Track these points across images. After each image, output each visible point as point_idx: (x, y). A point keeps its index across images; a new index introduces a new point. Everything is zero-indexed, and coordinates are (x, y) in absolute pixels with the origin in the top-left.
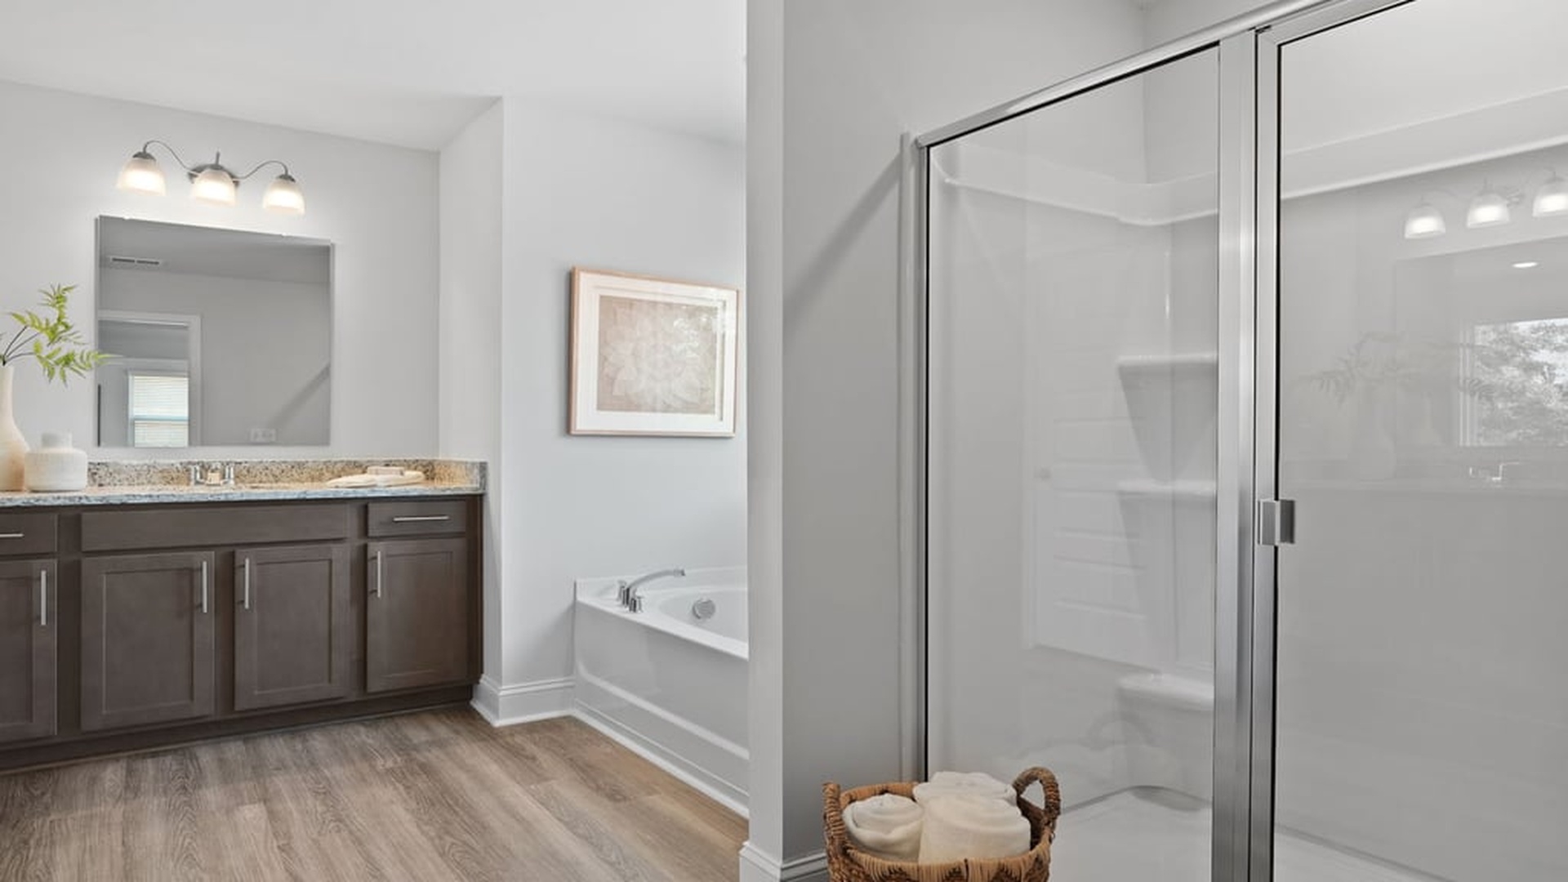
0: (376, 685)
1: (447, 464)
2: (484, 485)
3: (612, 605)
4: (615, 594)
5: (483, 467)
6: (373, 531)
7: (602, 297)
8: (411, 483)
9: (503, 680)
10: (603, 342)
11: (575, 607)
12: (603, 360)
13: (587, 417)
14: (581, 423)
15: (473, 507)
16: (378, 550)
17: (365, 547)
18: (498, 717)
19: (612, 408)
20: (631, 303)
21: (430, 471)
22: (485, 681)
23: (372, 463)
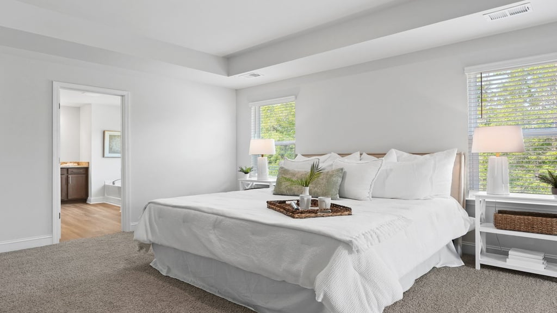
0: (70, 198)
1: (82, 162)
2: (89, 165)
3: (111, 184)
4: (112, 183)
5: (88, 163)
6: (69, 173)
7: (110, 135)
8: (76, 166)
9: (92, 196)
10: (110, 142)
11: (105, 185)
12: (110, 145)
13: (107, 154)
14: (106, 155)
15: (86, 170)
16: (70, 176)
17: (68, 176)
18: (91, 202)
19: (112, 153)
20: (115, 136)
21: (78, 163)
22: (89, 198)
23: (67, 162)
